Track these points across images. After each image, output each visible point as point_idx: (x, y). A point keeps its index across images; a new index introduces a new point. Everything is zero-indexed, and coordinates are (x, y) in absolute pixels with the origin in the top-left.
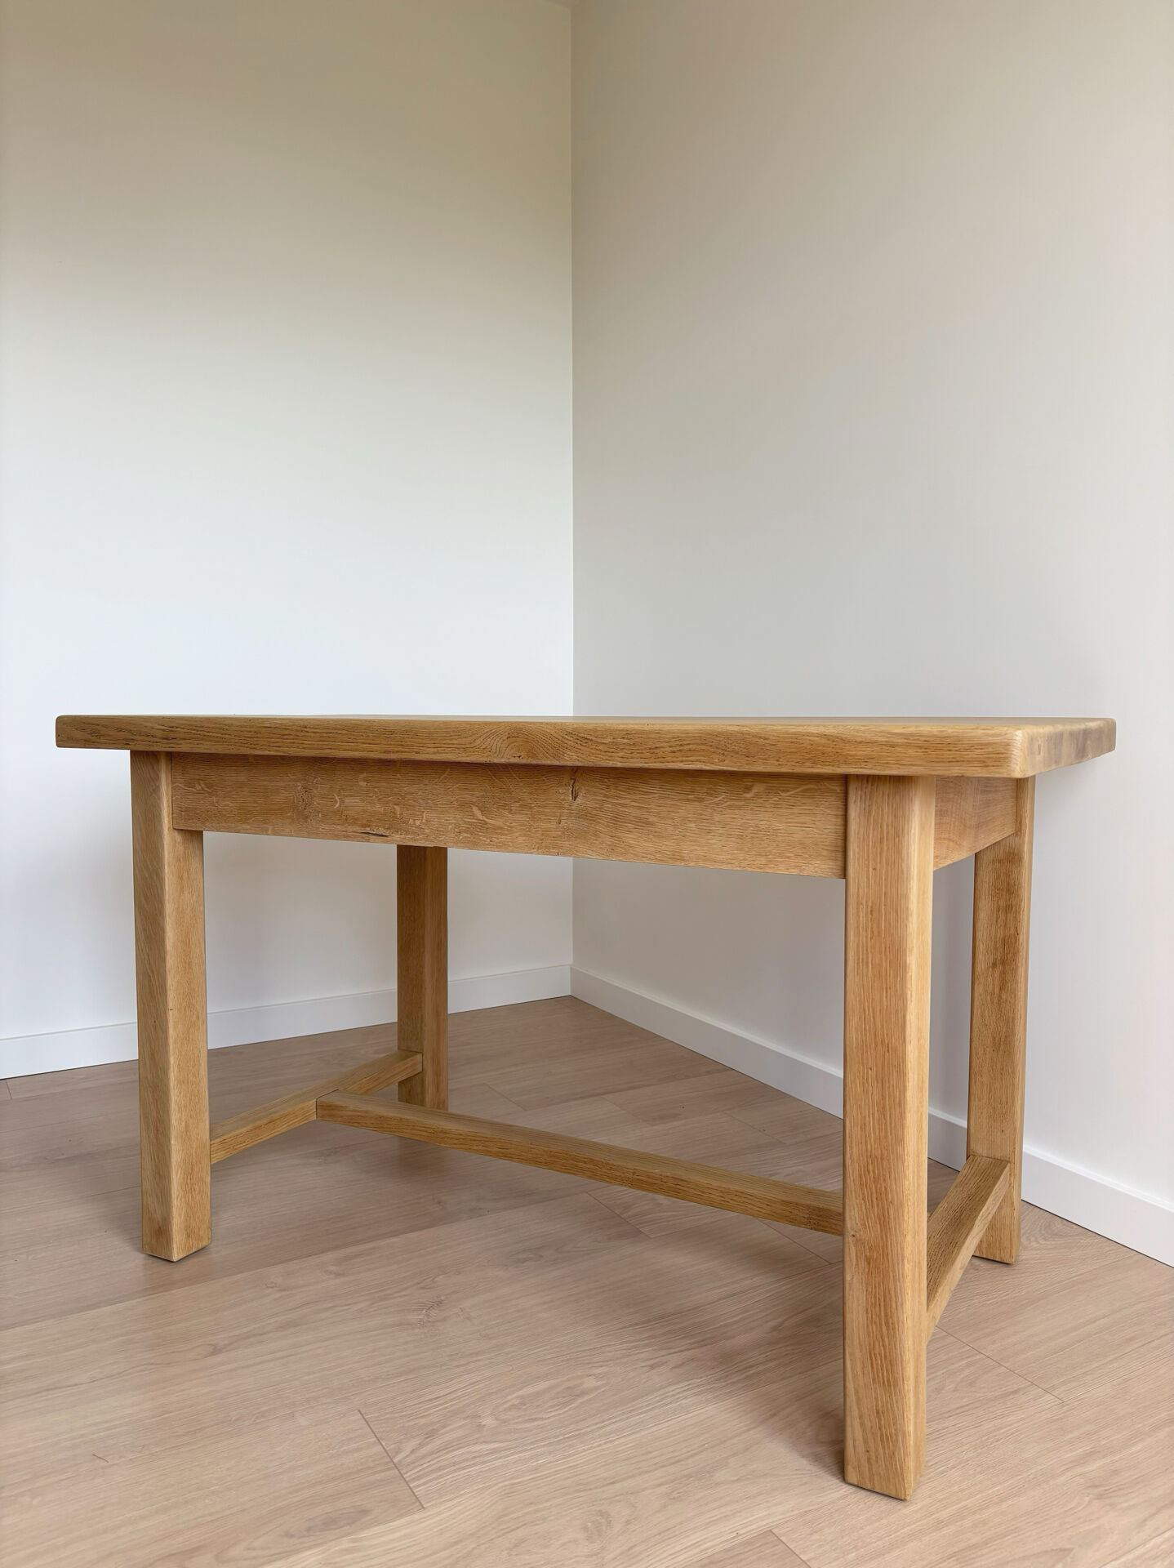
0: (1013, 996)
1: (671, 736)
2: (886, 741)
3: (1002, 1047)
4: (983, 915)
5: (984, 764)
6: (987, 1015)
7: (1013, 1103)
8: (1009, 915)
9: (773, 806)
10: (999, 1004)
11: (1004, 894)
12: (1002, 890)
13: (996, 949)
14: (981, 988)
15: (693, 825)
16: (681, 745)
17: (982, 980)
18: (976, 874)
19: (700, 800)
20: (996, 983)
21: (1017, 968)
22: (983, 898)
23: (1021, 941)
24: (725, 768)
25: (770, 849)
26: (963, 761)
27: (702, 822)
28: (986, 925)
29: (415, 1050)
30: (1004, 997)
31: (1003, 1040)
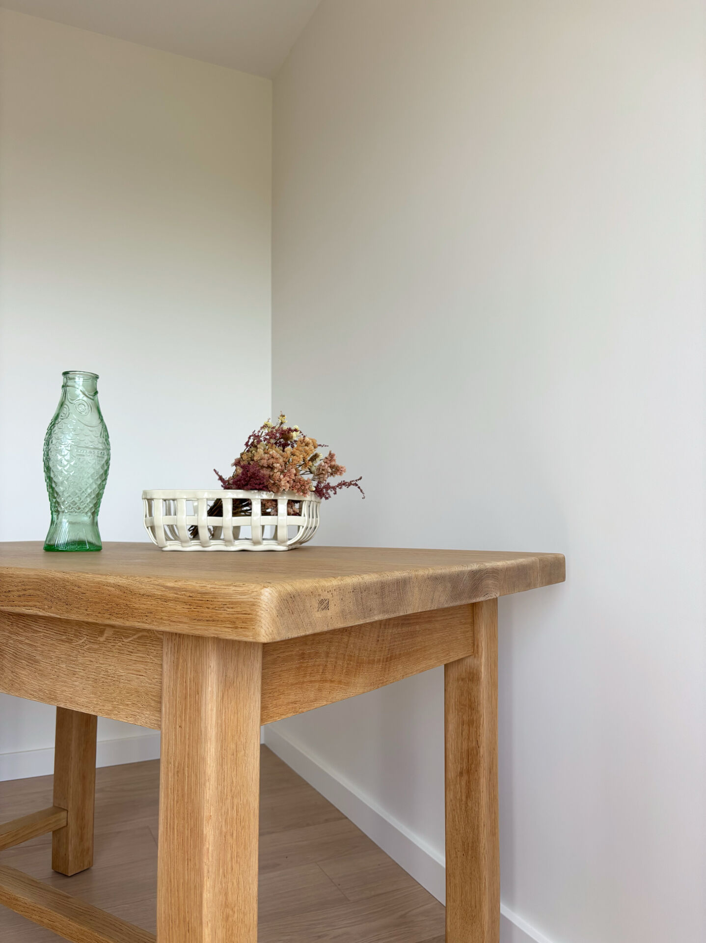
0: (477, 805)
1: (18, 580)
2: (161, 595)
3: (470, 853)
4: (451, 727)
5: (234, 624)
6: (457, 820)
7: (480, 906)
8: (471, 729)
9: (118, 651)
10: (466, 811)
11: (467, 709)
12: (465, 706)
13: (462, 759)
14: (452, 793)
15: (64, 666)
16: (25, 590)
17: (452, 787)
18: (445, 690)
19: (70, 641)
20: (463, 791)
21: (479, 778)
22: (451, 712)
23: (481, 753)
24: (52, 615)
25: (114, 695)
26: (218, 621)
27: (71, 664)
28: (453, 737)
29: (63, 807)
30: (470, 804)
31: (470, 845)
